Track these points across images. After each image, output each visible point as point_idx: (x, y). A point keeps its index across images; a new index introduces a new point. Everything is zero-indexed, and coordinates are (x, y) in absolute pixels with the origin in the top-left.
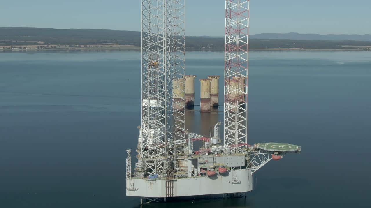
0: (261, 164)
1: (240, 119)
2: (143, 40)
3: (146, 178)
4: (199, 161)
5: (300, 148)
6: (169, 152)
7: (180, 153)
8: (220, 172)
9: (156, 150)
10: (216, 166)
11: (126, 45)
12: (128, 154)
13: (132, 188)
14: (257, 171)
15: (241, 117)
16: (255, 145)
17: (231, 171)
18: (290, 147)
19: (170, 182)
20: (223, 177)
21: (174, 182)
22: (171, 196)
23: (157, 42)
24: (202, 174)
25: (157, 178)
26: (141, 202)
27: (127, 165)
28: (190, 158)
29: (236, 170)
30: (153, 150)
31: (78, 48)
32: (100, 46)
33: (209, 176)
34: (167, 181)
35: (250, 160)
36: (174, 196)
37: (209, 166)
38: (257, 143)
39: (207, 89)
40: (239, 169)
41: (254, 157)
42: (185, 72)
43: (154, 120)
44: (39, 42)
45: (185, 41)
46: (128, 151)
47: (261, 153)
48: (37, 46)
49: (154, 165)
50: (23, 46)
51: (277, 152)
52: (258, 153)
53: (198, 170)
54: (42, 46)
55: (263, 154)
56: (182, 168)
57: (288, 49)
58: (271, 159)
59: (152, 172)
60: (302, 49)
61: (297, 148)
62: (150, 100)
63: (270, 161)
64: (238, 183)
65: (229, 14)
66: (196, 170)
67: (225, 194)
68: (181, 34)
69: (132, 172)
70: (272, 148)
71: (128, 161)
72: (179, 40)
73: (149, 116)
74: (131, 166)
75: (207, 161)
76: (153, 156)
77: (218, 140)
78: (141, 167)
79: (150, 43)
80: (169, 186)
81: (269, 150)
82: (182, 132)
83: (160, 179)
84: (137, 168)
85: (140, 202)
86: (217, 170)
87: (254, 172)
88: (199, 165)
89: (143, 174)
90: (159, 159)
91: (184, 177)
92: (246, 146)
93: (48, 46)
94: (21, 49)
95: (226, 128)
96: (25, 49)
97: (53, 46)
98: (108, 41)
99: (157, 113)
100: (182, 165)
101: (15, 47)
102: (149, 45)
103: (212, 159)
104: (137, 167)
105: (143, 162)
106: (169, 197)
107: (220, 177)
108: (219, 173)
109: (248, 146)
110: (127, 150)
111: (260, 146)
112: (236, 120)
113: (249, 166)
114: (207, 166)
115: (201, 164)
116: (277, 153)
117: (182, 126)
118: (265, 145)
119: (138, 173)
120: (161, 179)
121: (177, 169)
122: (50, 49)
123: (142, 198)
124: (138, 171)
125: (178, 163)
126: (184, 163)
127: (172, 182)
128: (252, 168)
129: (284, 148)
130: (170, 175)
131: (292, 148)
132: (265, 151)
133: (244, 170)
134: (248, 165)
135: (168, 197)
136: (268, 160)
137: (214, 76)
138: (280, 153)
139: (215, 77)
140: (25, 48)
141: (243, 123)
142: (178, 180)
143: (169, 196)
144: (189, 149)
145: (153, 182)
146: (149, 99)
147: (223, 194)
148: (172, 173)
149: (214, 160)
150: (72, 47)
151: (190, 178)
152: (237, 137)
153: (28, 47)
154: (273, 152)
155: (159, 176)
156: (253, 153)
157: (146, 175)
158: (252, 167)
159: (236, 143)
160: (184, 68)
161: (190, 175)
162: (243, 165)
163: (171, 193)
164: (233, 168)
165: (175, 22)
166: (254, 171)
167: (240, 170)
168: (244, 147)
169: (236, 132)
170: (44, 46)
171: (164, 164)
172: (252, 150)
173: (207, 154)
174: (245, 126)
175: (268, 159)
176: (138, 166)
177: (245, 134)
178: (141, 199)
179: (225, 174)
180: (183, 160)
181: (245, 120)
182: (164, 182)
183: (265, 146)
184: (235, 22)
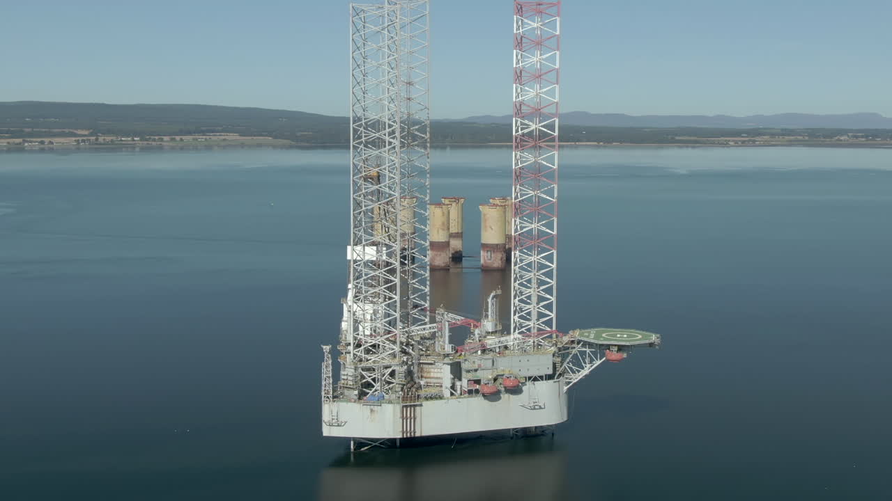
0: (583, 368)
1: (541, 283)
2: (353, 128)
3: (362, 401)
4: (465, 366)
5: (658, 338)
6: (403, 348)
7: (423, 351)
8: (505, 387)
9: (379, 345)
10: (498, 376)
11: (255, 136)
12: (326, 354)
13: (334, 421)
14: (575, 384)
15: (544, 278)
16: (571, 332)
17: (526, 385)
18: (640, 337)
19: (409, 409)
20: (511, 396)
21: (418, 409)
22: (412, 434)
23: (379, 132)
24: (470, 392)
25: (384, 401)
26: (352, 447)
27: (324, 376)
28: (447, 360)
29: (536, 383)
30: (374, 346)
31: (159, 143)
32: (202, 138)
33: (484, 395)
34: (403, 407)
35: (562, 363)
36: (418, 434)
37: (485, 376)
38: (574, 329)
39: (443, 224)
40: (542, 380)
41: (571, 356)
42: (428, 191)
43: (375, 287)
44: (79, 132)
45: (428, 129)
46: (326, 348)
47: (584, 349)
48: (74, 139)
49: (376, 376)
50: (47, 140)
51: (615, 345)
52: (578, 348)
53: (464, 384)
54: (85, 138)
55: (588, 350)
56: (429, 380)
57: (573, 143)
58: (604, 359)
59: (374, 389)
60: (601, 143)
61: (654, 338)
62: (366, 247)
63: (601, 363)
64: (541, 408)
65: (519, 76)
66: (458, 384)
67: (514, 429)
68: (421, 116)
69: (334, 390)
70: (605, 339)
71: (326, 367)
72: (417, 127)
73: (364, 280)
74: (331, 379)
75: (480, 366)
76: (373, 358)
77: (496, 325)
78: (351, 379)
79: (365, 133)
80: (409, 415)
81: (601, 343)
82: (422, 309)
83: (390, 402)
84: (343, 381)
85: (350, 449)
86: (501, 384)
87: (571, 387)
88: (464, 374)
89: (356, 392)
90: (386, 363)
91: (437, 399)
92: (554, 336)
93: (97, 140)
94: (42, 146)
95: (515, 302)
96: (51, 146)
97: (108, 139)
98: (217, 128)
99: (381, 273)
100: (428, 375)
101: (31, 142)
102: (363, 139)
103: (491, 361)
104: (344, 379)
105: (356, 369)
106: (407, 438)
107: (505, 397)
108: (503, 389)
109: (557, 336)
110: (324, 347)
111: (581, 335)
112: (534, 285)
113: (560, 375)
114: (480, 375)
115: (468, 371)
116: (616, 349)
117: (423, 297)
118: (589, 333)
119: (346, 392)
120: (392, 403)
121: (422, 383)
122: (100, 144)
123: (354, 439)
124: (346, 387)
125: (421, 370)
126: (432, 370)
127: (412, 408)
128: (567, 378)
129: (627, 337)
130: (410, 393)
131: (643, 337)
132: (591, 345)
133: (551, 382)
134: (558, 373)
135: (405, 436)
136: (599, 362)
137: (455, 199)
138: (621, 348)
139: (457, 200)
140: (51, 143)
141: (549, 291)
142: (425, 403)
143: (409, 435)
144: (444, 342)
145: (376, 408)
146: (364, 246)
147: (509, 430)
148: (414, 390)
149: (493, 365)
150: (147, 140)
151: (448, 398)
152: (536, 318)
153: (58, 141)
154: (608, 347)
155: (387, 397)
156: (568, 348)
157: (362, 395)
158: (565, 376)
159: (534, 331)
160: (427, 184)
161: (447, 393)
162: (550, 372)
163: (412, 429)
164: (530, 378)
165: (408, 92)
166: (571, 384)
167: (545, 382)
168: (551, 337)
169: (533, 308)
170: (90, 140)
171: (397, 373)
172: (566, 344)
173: (479, 352)
174: (552, 296)
175: (597, 360)
176: (345, 377)
177: (552, 312)
178: (352, 443)
179: (516, 390)
180: (431, 364)
181: (552, 286)
182: (398, 408)
183: (591, 335)
184: (530, 93)
